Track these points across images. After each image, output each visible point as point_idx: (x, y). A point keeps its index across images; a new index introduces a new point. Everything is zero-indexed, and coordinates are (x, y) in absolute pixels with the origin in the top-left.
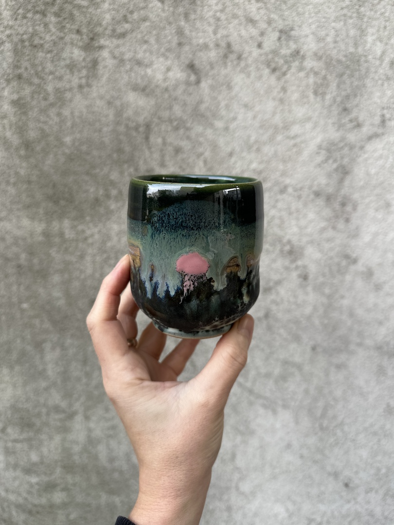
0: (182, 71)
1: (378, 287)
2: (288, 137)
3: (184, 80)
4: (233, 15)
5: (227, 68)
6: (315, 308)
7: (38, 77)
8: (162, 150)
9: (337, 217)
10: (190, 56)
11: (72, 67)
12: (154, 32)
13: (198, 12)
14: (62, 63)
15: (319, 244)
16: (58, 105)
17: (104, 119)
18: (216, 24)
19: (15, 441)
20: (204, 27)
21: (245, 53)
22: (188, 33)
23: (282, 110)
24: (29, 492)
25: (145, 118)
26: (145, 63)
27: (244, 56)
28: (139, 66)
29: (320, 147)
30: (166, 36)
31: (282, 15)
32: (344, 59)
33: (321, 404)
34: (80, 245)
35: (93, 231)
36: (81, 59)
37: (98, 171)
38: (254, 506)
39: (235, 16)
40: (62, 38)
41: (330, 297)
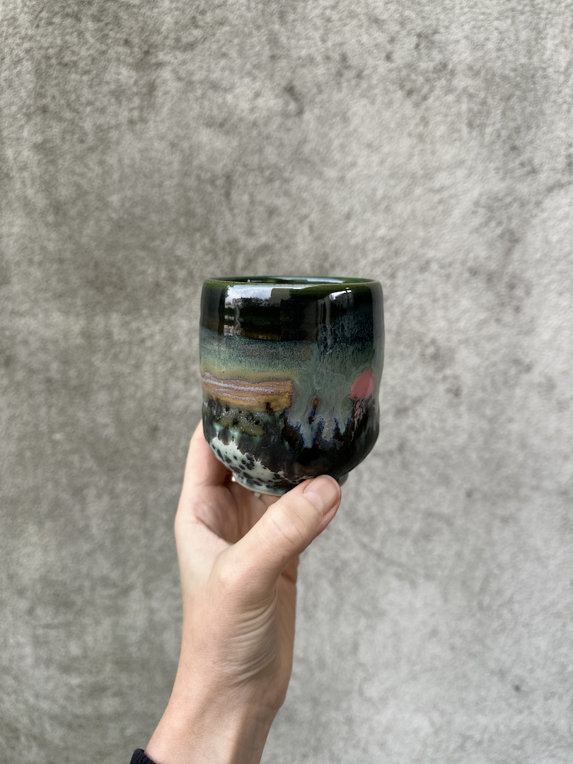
0: (276, 96)
1: (562, 406)
2: (431, 190)
3: (280, 109)
4: (350, 13)
5: (341, 91)
6: (471, 437)
7: (70, 109)
8: (248, 212)
9: (502, 304)
10: (289, 74)
11: (119, 94)
12: (236, 41)
13: (299, 10)
14: (105, 89)
15: (476, 345)
16: (100, 149)
17: (166, 168)
18: (326, 26)
19: (48, 626)
20: (307, 32)
21: (368, 68)
22: (285, 41)
23: (422, 150)
24: (68, 698)
25: (225, 166)
26: (224, 86)
27: (367, 72)
28: (215, 91)
29: (477, 204)
30: (253, 46)
31: (422, 11)
32: (512, 74)
33: (480, 573)
34: (135, 349)
35: (153, 329)
36: (132, 81)
37: (158, 242)
38: (384, 717)
39: (352, 15)
40: (104, 53)
41: (492, 420)
